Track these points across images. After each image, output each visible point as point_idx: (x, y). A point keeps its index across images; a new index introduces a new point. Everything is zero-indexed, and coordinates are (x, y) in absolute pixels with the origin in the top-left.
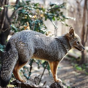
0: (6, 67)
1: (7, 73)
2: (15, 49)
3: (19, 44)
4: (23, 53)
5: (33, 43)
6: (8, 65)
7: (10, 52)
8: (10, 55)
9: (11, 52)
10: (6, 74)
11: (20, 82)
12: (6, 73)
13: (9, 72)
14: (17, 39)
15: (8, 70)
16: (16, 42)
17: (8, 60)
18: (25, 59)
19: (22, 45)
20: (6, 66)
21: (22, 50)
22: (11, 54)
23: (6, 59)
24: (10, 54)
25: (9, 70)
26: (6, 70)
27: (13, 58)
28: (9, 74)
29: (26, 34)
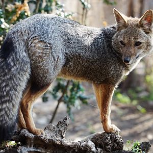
0: (4, 97)
1: (9, 109)
2: (25, 54)
3: (33, 45)
4: (41, 64)
5: (62, 41)
6: (9, 91)
7: (13, 60)
8: (13, 67)
9: (16, 60)
10: (6, 112)
11: (32, 135)
12: (7, 109)
13: (13, 106)
14: (27, 32)
15: (11, 102)
16: (25, 38)
17: (8, 79)
18: (46, 77)
19: (39, 45)
20: (5, 93)
21: (39, 57)
22: (15, 65)
23: (4, 76)
24: (12, 64)
25: (14, 102)
26: (5, 102)
27: (19, 73)
28: (13, 110)
29: (46, 22)
